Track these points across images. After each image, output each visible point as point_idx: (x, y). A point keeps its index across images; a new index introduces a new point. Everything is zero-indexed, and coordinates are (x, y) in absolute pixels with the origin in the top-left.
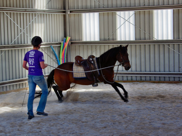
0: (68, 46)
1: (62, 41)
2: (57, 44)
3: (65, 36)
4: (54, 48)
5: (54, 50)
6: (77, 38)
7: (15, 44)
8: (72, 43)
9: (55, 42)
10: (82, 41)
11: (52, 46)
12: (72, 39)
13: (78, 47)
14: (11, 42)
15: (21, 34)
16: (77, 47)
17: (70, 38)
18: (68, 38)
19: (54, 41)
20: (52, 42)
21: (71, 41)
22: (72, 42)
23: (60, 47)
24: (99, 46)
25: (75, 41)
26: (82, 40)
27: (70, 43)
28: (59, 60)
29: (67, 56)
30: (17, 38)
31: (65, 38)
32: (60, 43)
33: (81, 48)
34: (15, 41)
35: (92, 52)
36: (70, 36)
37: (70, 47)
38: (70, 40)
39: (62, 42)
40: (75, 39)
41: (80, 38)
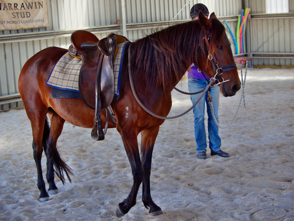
0: (247, 19)
1: (240, 14)
2: (233, 18)
3: (244, 7)
4: (229, 23)
5: (229, 26)
6: (259, 10)
7: (178, 19)
8: (252, 17)
9: (230, 15)
10: (265, 14)
11: (226, 21)
12: (253, 11)
13: (261, 22)
14: (173, 17)
15: (185, 7)
16: (258, 21)
17: (250, 9)
18: (247, 10)
19: (228, 14)
20: (227, 15)
21: (252, 13)
22: (252, 15)
23: (237, 21)
24: (288, 20)
25: (257, 13)
26: (265, 12)
27: (250, 16)
28: (236, 39)
29: (246, 33)
30: (180, 11)
31: (243, 10)
32: (237, 17)
33: (265, 23)
34: (178, 16)
35: (278, 28)
36: (249, 8)
37: (250, 22)
38: (249, 13)
39: (239, 16)
40: (257, 11)
41: (263, 10)
